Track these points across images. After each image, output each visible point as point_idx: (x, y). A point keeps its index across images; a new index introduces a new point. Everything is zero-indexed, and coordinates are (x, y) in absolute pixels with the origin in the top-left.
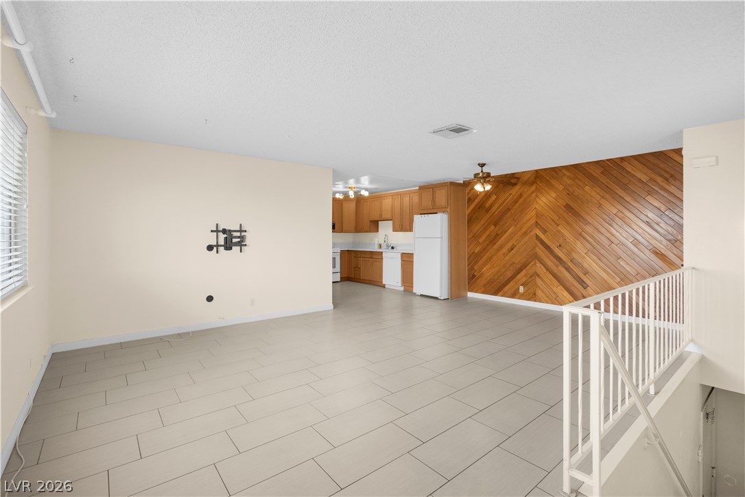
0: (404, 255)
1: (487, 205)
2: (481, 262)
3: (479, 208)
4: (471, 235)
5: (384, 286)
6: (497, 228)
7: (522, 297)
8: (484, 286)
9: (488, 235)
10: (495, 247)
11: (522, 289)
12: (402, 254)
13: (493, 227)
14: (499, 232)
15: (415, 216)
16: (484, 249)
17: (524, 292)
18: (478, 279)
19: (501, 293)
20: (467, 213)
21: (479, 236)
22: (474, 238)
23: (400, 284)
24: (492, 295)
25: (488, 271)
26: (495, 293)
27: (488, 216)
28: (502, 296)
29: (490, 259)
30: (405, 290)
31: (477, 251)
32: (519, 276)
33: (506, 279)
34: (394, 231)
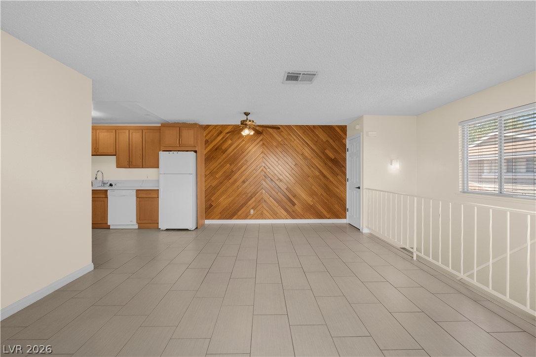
0: (139, 192)
1: (223, 148)
2: (218, 194)
3: (216, 150)
4: (208, 172)
5: (108, 228)
6: (232, 166)
7: (253, 217)
8: (220, 213)
9: (224, 172)
10: (230, 181)
11: (252, 212)
12: (137, 191)
13: (228, 165)
14: (234, 169)
15: (160, 152)
16: (221, 183)
17: (254, 214)
18: (215, 207)
19: (235, 217)
20: (205, 153)
21: (217, 172)
22: (211, 174)
23: (135, 223)
24: (228, 219)
25: (224, 201)
26: (231, 218)
27: (224, 156)
28: (236, 219)
29: (226, 190)
30: (139, 228)
31: (213, 185)
32: (250, 203)
33: (240, 205)
34: (117, 167)
